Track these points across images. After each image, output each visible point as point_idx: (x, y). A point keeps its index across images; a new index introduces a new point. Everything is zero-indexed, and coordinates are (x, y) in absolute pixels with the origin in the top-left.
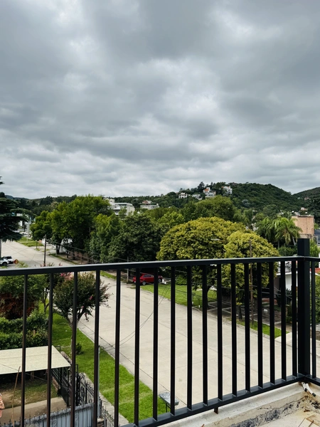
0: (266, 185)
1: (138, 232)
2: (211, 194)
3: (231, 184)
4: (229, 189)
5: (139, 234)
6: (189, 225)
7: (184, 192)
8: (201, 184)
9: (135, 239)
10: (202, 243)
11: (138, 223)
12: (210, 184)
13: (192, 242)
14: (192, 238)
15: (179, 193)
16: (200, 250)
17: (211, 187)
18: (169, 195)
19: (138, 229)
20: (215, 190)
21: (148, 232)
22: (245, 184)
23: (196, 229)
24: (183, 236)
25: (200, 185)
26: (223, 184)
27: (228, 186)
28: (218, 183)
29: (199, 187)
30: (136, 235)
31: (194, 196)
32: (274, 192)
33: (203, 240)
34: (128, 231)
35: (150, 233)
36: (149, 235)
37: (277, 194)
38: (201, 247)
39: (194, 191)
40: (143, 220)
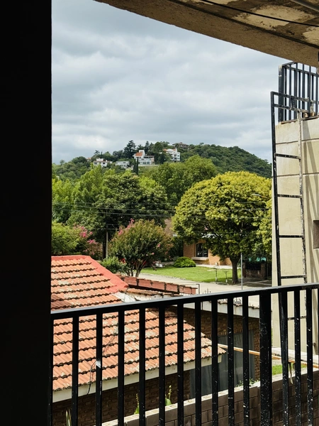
0: (231, 148)
1: (126, 197)
2: (147, 160)
3: (177, 146)
4: (175, 153)
5: (129, 200)
6: (220, 179)
7: (101, 156)
8: (131, 145)
9: (123, 207)
10: (240, 200)
11: (124, 185)
12: (144, 145)
13: (226, 200)
14: (226, 194)
15: (93, 160)
16: (237, 208)
17: (146, 149)
18: (75, 162)
19: (125, 193)
20: (153, 154)
21: (139, 197)
22: (200, 147)
23: (229, 184)
24: (213, 192)
25: (129, 145)
26: (166, 146)
27: (173, 148)
28: (158, 144)
29: (126, 149)
30: (124, 201)
31: (119, 163)
32: (243, 159)
33: (241, 196)
34: (111, 196)
35: (142, 199)
36: (140, 201)
37: (248, 163)
38: (238, 205)
39: (118, 156)
40: (130, 182)
